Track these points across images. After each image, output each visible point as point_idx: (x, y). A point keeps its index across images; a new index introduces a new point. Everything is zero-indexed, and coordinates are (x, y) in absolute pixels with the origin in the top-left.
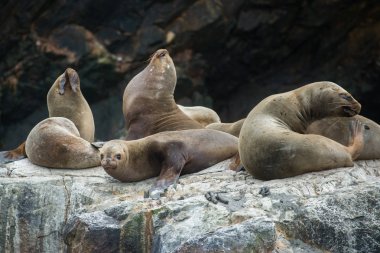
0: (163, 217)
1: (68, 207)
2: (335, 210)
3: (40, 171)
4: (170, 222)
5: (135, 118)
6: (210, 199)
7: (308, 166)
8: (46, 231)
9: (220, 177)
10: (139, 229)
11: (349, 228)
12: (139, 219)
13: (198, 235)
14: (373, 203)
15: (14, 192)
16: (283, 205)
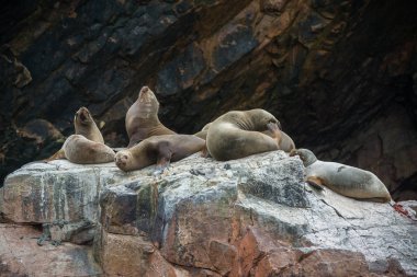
0: (164, 186)
1: (98, 186)
2: (272, 175)
3: (77, 166)
4: (168, 189)
5: (135, 131)
6: (193, 173)
7: (253, 150)
8: (85, 202)
9: (196, 161)
10: (148, 195)
11: (280, 185)
12: (148, 188)
13: (188, 195)
14: (294, 169)
15: (62, 179)
16: (239, 174)
